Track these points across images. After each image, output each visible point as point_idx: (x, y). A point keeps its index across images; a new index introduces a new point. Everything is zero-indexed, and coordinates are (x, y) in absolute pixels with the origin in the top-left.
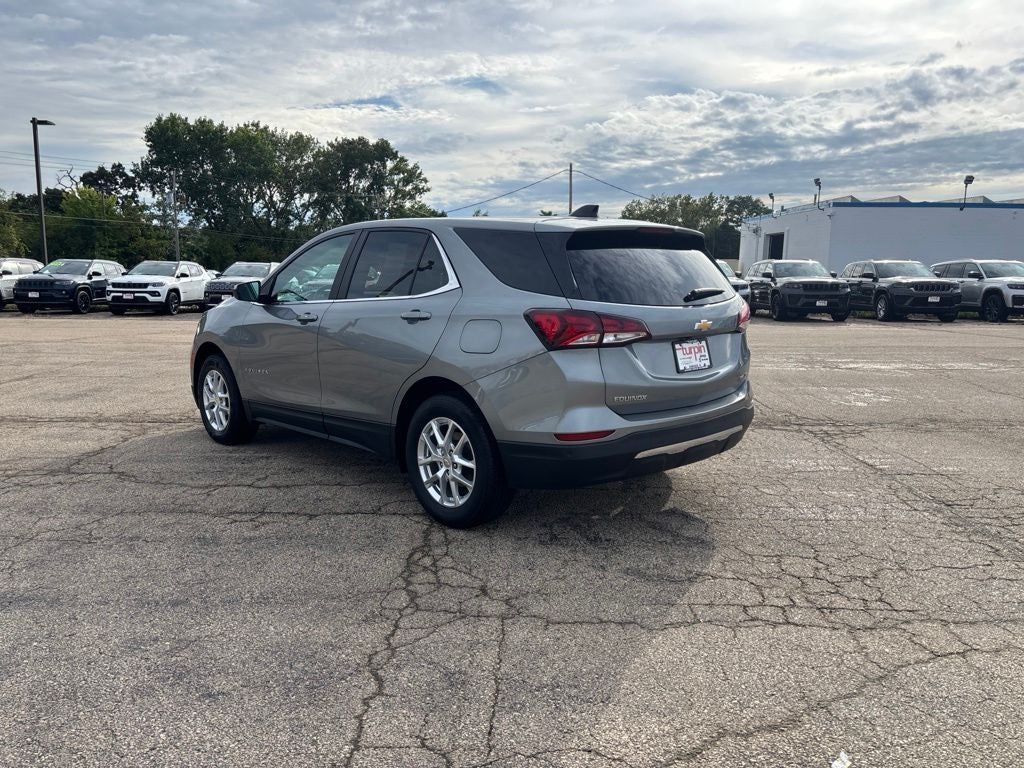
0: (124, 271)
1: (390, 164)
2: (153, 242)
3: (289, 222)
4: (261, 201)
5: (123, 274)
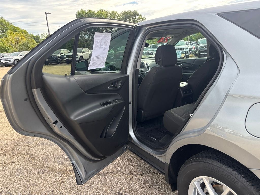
0: (69, 52)
1: (137, 17)
2: (79, 43)
4: (105, 30)
5: (69, 53)
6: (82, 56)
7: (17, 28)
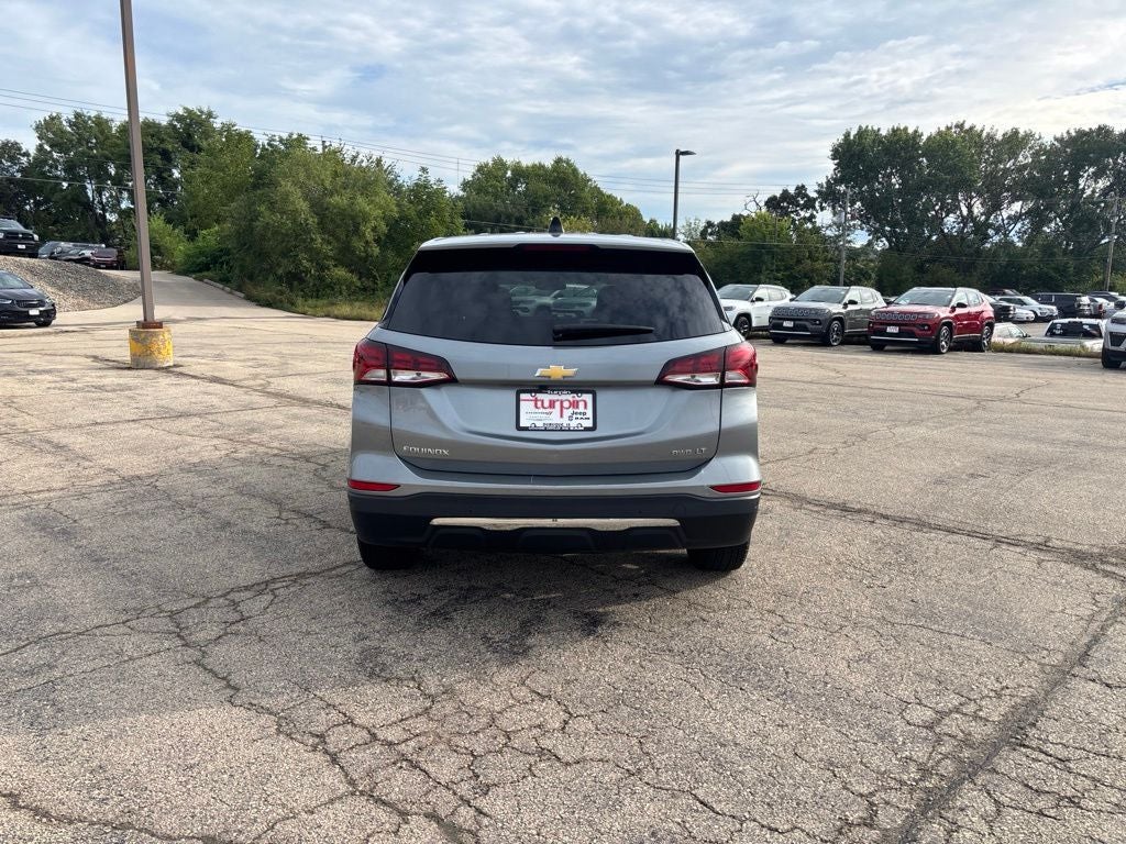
2: (819, 265)
3: (987, 237)
6: (747, 316)
7: (609, 196)
